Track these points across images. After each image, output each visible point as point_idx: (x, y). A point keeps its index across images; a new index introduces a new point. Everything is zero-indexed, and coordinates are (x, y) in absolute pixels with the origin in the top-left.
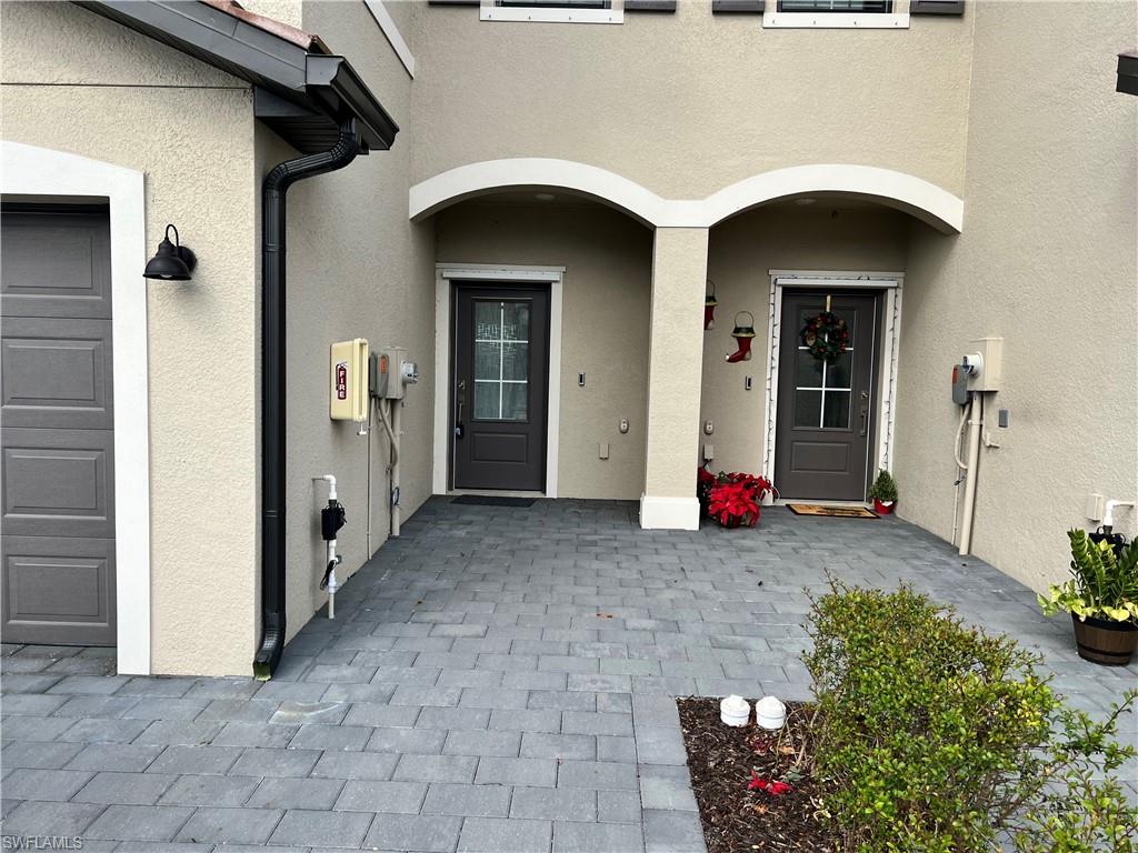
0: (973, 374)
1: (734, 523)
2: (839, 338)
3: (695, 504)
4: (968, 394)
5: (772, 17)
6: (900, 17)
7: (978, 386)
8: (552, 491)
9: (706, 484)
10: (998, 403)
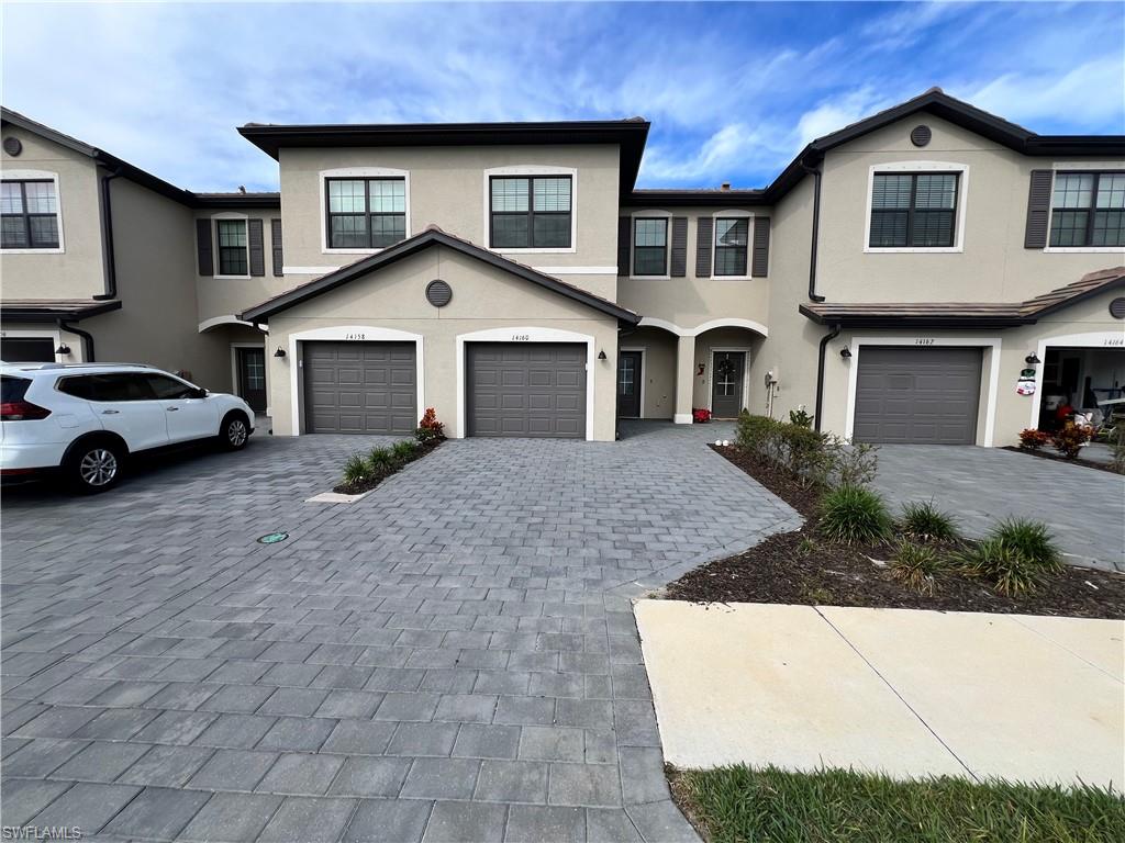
0: (770, 377)
1: (702, 422)
2: (731, 367)
3: (692, 416)
4: (769, 382)
5: (713, 277)
6: (749, 277)
7: (772, 380)
8: (642, 416)
9: (694, 411)
10: (777, 385)
